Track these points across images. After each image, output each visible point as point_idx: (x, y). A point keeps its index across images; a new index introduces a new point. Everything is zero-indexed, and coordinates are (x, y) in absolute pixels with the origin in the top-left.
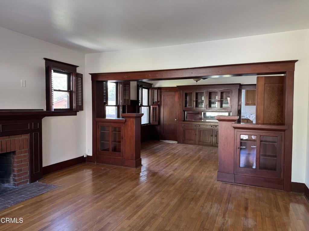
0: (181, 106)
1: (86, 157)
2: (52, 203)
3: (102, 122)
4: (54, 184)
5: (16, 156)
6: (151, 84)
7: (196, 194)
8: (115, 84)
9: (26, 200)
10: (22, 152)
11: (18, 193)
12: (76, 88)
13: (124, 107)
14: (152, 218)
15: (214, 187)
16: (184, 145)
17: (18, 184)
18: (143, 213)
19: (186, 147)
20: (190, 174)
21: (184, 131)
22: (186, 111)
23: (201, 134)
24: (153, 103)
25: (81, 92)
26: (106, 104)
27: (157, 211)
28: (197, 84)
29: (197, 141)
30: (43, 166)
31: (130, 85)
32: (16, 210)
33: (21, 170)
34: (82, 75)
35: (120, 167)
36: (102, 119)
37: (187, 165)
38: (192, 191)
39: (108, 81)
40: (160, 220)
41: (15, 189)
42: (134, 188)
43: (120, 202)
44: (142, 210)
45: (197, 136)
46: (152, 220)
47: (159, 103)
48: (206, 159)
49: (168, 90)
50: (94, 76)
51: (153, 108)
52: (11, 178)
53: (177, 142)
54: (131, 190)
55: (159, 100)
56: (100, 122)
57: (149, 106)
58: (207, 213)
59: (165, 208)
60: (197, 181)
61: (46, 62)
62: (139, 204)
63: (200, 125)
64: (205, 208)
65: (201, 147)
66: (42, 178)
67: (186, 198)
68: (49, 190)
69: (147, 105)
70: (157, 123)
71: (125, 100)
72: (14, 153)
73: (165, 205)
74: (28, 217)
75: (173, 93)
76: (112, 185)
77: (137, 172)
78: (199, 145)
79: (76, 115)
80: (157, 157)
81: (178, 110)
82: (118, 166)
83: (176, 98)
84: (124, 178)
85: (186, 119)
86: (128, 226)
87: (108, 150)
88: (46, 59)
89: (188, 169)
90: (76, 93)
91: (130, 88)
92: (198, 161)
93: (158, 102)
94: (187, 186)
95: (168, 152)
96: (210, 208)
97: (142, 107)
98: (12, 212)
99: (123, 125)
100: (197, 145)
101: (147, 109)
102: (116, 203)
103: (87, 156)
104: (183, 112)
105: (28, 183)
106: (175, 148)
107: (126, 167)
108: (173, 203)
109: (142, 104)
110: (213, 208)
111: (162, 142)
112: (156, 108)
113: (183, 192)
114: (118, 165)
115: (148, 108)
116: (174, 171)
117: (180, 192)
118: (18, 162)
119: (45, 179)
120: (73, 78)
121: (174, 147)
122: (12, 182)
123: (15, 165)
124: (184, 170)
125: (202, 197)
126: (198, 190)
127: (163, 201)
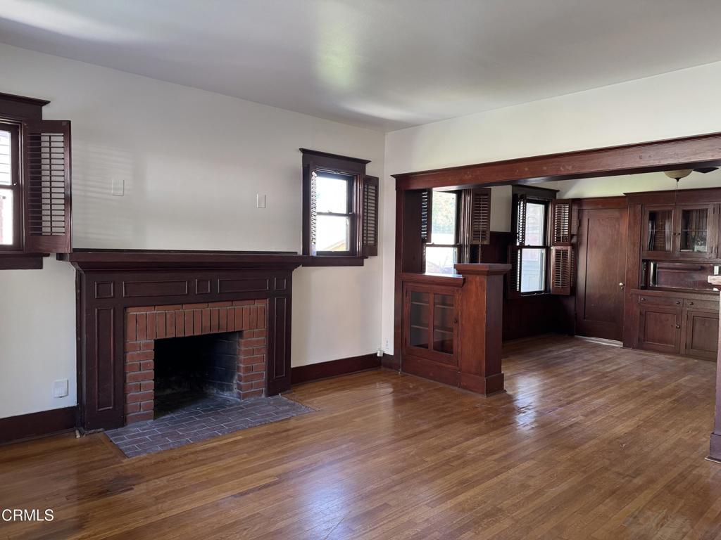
0: (637, 249)
1: (382, 355)
2: (292, 442)
3: (414, 282)
4: (307, 405)
5: (243, 341)
6: (554, 192)
7: (631, 481)
8: (454, 196)
9: (249, 427)
10: (253, 335)
11: (241, 413)
12: (363, 209)
13: (473, 249)
14: (487, 515)
15: (694, 472)
16: (640, 354)
17: (245, 396)
18: (470, 499)
19: (645, 359)
20: (631, 429)
21: (644, 315)
22: (652, 261)
23: (697, 326)
24: (558, 238)
25: (373, 215)
26: (424, 241)
27: (505, 502)
28: (679, 188)
29: (683, 347)
30: (293, 366)
31: (490, 196)
32: (228, 443)
33: (250, 369)
34: (377, 179)
35: (451, 387)
36: (416, 276)
37: (631, 406)
38: (621, 471)
39: (434, 189)
40: (506, 523)
41: (239, 404)
42: (467, 439)
43: (425, 466)
44: (471, 493)
45: (683, 333)
46: (486, 521)
47: (574, 240)
48: (696, 397)
49: (600, 206)
50: (403, 181)
51: (558, 252)
52: (234, 382)
53: (622, 343)
54: (458, 443)
55: (574, 231)
56: (410, 282)
57: (545, 246)
58: (643, 535)
59: (529, 499)
60: (646, 450)
61: (304, 158)
62: (467, 476)
63: (695, 302)
64: (641, 521)
65: (691, 361)
66: (290, 389)
67: (595, 487)
68: (295, 415)
69: (540, 243)
70: (568, 292)
71: (475, 234)
72: (240, 332)
73: (530, 492)
74: (244, 460)
75: (616, 213)
76: (418, 425)
77: (489, 404)
78: (688, 356)
79: (362, 265)
80: (552, 377)
81: (627, 258)
82: (447, 386)
83: (624, 227)
84: (453, 414)
85: (651, 283)
86: (426, 521)
87: (426, 346)
88: (303, 151)
89: (631, 414)
90: (363, 217)
91: (489, 205)
92: (669, 400)
93: (572, 236)
94: (610, 459)
95: (587, 368)
96: (657, 525)
97: (523, 250)
98: (221, 445)
99: (458, 290)
100: (682, 355)
101: (542, 255)
102: (415, 466)
103: (384, 354)
104: (643, 265)
105: (263, 396)
106: (610, 358)
107: (464, 391)
108: (553, 492)
109: (524, 241)
110: (668, 527)
111: (578, 339)
112: (565, 252)
113: (594, 470)
114: (447, 383)
115: (544, 251)
116: (586, 416)
117: (583, 469)
118: (247, 353)
119: (295, 391)
120: (358, 187)
121: (609, 356)
122: (236, 391)
123: (242, 357)
124: (618, 417)
125: (645, 492)
126: (639, 474)
127: (531, 482)
